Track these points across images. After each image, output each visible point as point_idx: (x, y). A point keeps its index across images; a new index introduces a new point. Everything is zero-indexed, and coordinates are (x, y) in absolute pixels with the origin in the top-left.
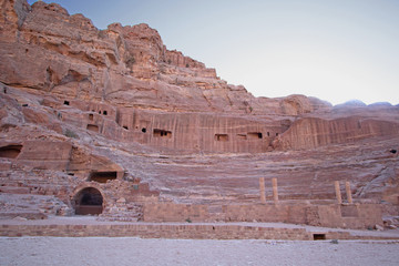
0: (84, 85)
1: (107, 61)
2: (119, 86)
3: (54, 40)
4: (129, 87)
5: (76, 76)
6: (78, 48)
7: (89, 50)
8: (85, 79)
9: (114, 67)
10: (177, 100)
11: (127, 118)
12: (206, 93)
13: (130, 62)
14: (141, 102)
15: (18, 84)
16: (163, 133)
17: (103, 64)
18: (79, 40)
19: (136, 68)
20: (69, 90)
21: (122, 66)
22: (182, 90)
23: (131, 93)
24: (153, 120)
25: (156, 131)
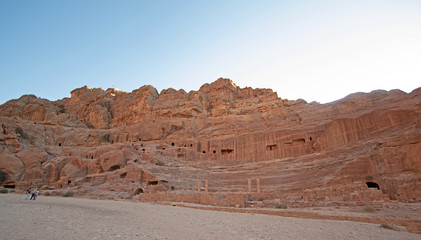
0: (181, 131)
1: (194, 113)
2: (203, 126)
3: (166, 111)
4: (210, 124)
5: (176, 128)
6: (177, 111)
7: (182, 110)
8: (181, 128)
9: (199, 115)
10: (241, 126)
11: (204, 147)
12: (264, 115)
13: (210, 108)
14: (216, 133)
15: (151, 140)
16: (230, 151)
17: (191, 116)
18: (178, 106)
19: (214, 111)
20: (174, 137)
21: (205, 112)
22: (246, 117)
23: (210, 129)
24: (220, 144)
25: (223, 151)
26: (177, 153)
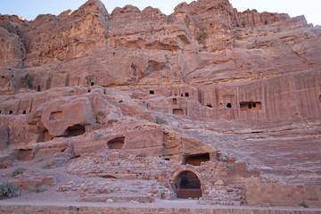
0: (163, 72)
1: (180, 43)
2: (195, 65)
3: (132, 38)
4: (205, 63)
5: (155, 66)
6: (152, 38)
7: (161, 37)
8: (163, 66)
9: (187, 47)
10: (261, 65)
11: (209, 96)
12: (296, 48)
13: (201, 38)
14: (220, 76)
15: (113, 85)
16: (251, 105)
17: (176, 48)
18: (152, 31)
19: (209, 42)
20: (151, 80)
21: (195, 44)
22: (265, 53)
23: (209, 69)
24: (237, 93)
25: (242, 104)
26: (171, 107)
